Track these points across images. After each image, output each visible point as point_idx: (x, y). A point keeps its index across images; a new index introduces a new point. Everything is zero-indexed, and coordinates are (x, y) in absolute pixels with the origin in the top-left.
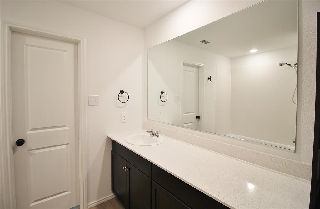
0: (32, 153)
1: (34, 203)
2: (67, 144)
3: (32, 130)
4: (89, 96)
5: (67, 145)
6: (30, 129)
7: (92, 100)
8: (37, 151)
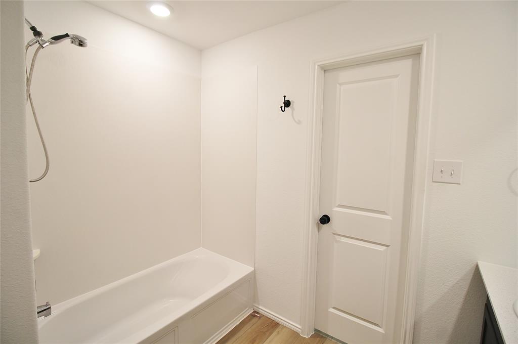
0: (338, 239)
1: (334, 310)
2: (388, 246)
3: (340, 206)
4: (434, 161)
5: (385, 248)
6: (337, 205)
7: (442, 171)
8: (343, 240)
